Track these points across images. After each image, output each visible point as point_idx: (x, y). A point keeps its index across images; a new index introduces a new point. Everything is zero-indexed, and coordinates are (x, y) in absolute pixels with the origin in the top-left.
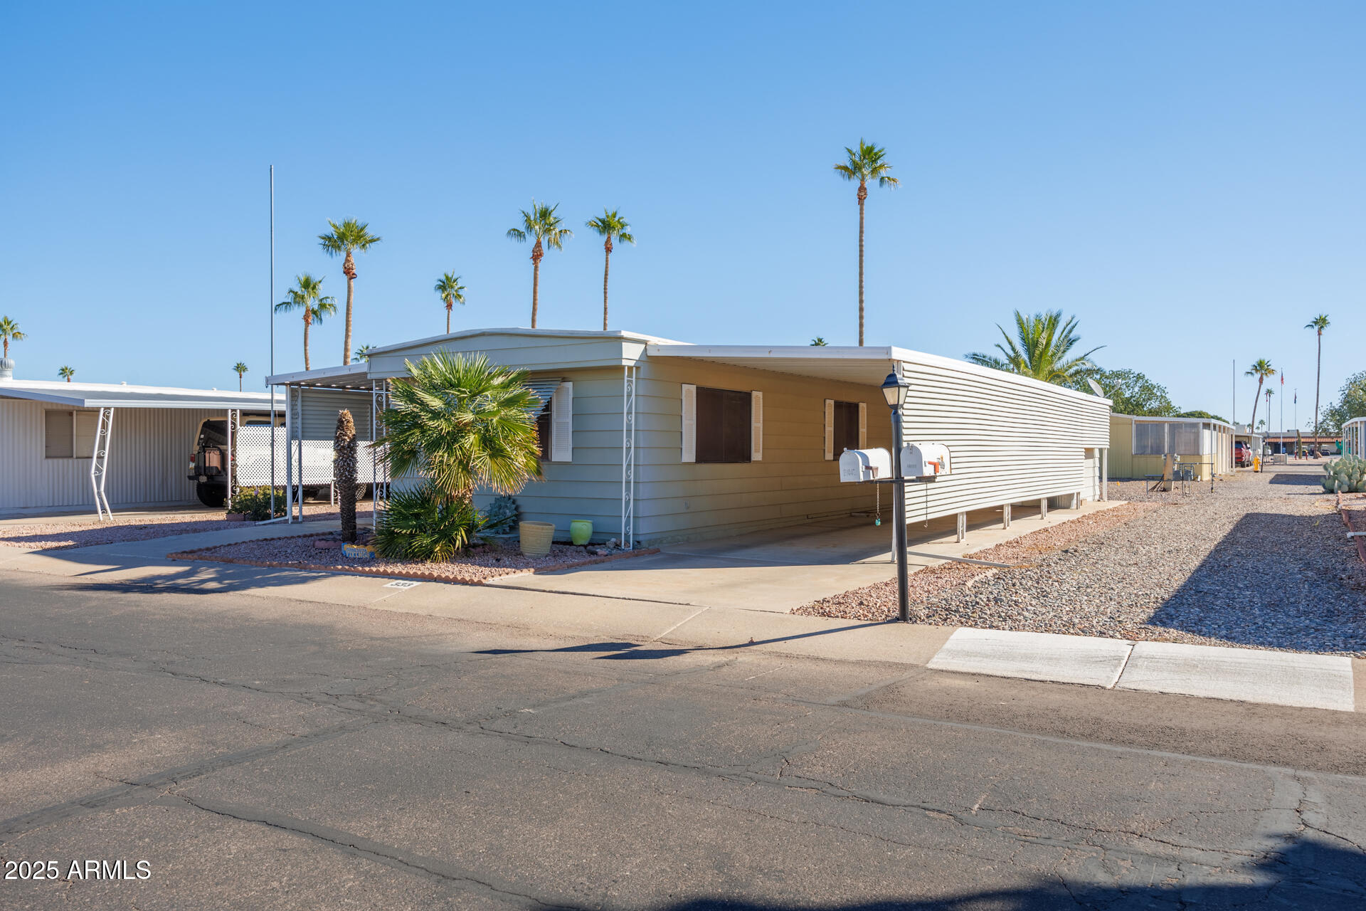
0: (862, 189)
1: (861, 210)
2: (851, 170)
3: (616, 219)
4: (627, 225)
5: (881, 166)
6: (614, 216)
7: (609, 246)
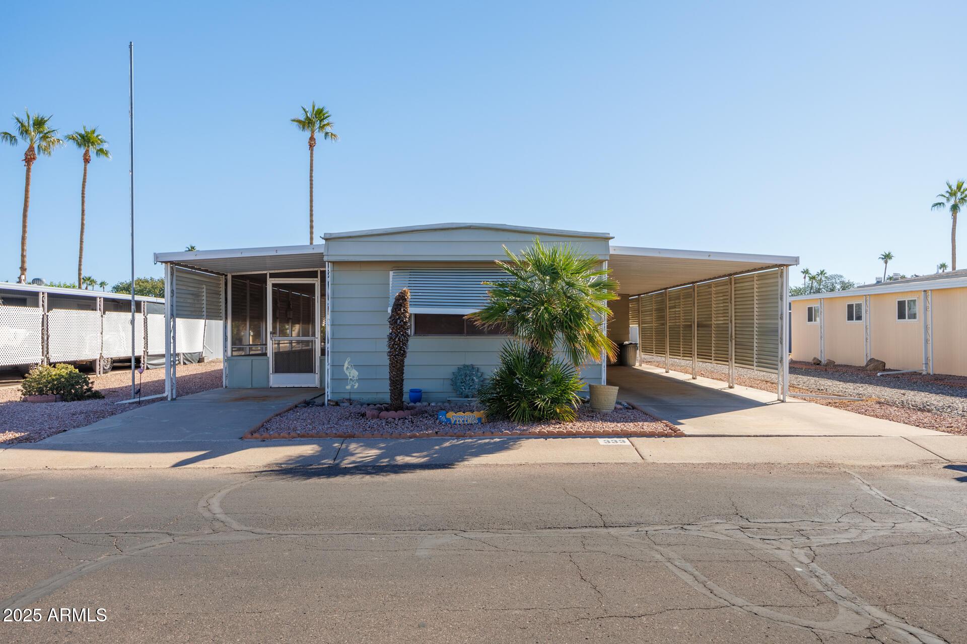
0: (312, 139)
1: (312, 154)
2: (306, 123)
3: (95, 135)
4: (105, 142)
5: (328, 124)
6: (94, 132)
7: (88, 158)
